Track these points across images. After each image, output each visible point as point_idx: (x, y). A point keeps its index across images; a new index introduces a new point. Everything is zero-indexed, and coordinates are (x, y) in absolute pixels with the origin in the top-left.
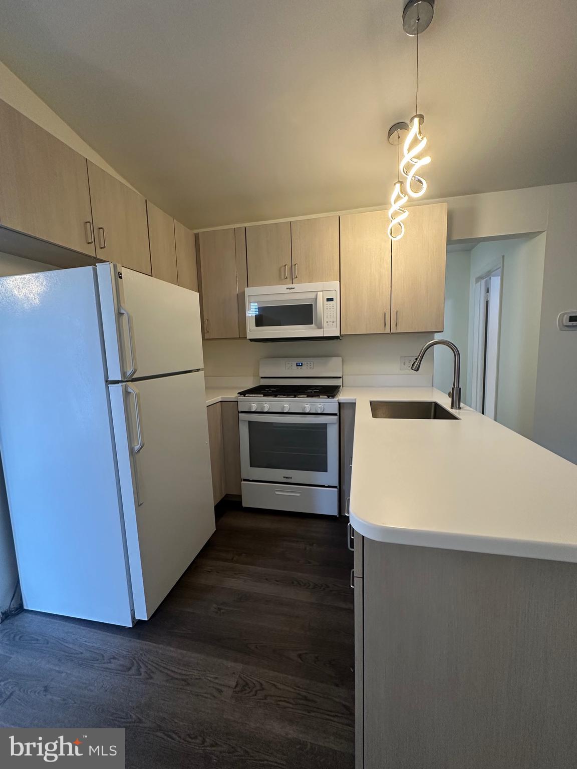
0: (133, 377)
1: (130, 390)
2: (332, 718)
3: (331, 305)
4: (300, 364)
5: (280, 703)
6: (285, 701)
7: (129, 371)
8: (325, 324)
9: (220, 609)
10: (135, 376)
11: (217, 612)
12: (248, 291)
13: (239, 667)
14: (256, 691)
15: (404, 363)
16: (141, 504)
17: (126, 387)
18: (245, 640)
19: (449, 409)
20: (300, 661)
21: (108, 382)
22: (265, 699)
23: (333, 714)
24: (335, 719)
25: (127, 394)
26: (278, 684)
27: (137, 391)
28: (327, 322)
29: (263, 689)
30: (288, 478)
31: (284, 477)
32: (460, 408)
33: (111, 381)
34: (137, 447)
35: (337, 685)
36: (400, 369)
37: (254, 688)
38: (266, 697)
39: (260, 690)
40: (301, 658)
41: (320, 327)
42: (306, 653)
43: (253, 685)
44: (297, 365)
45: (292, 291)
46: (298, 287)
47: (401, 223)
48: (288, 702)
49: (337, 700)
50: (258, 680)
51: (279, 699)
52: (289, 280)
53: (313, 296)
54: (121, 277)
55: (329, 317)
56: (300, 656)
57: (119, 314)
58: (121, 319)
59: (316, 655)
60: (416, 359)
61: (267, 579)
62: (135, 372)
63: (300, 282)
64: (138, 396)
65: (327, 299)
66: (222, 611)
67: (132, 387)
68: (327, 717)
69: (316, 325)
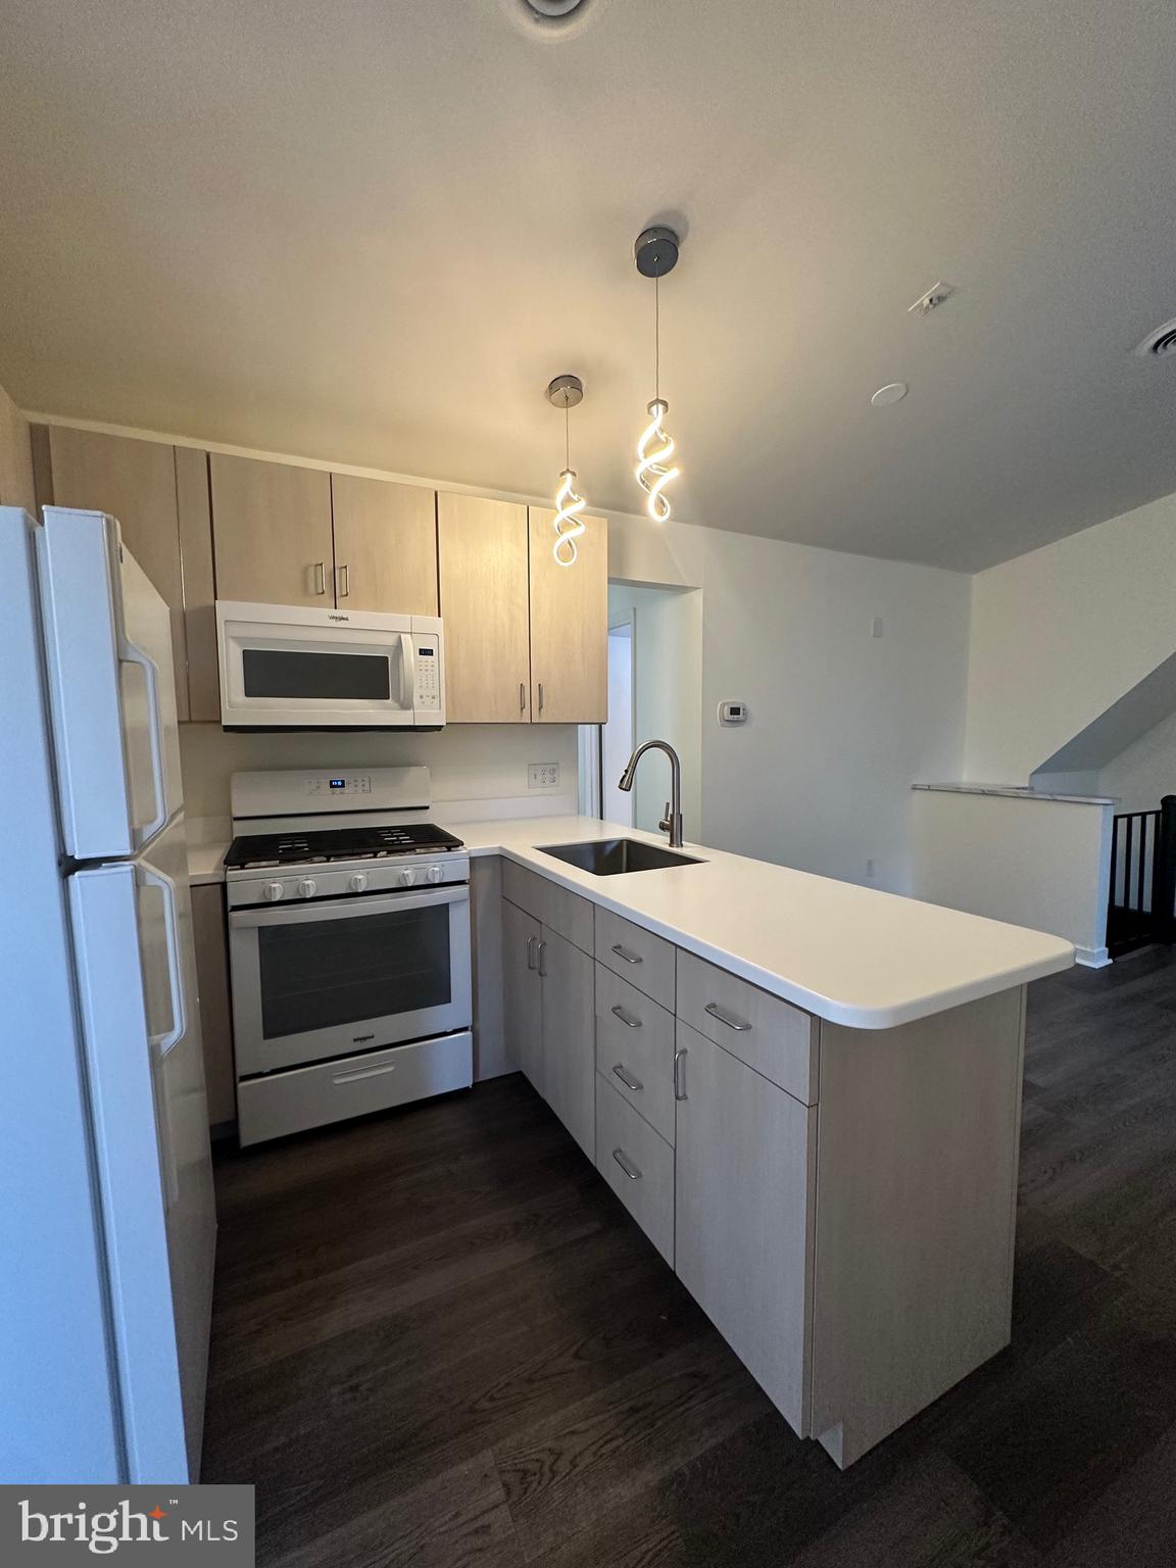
2: (687, 1406)
3: (430, 663)
4: (340, 783)
5: (603, 1451)
6: (606, 1443)
8: (416, 701)
9: (355, 1388)
11: (354, 1399)
12: (225, 609)
13: (487, 1458)
14: (551, 1470)
15: (535, 775)
18: (461, 1403)
19: (667, 848)
20: (584, 1363)
22: (575, 1467)
23: (684, 1398)
24: (693, 1403)
26: (577, 1426)
28: (421, 697)
29: (560, 1455)
30: (364, 1039)
31: (355, 1040)
32: (682, 846)
35: (660, 1355)
36: (529, 787)
37: (541, 1467)
38: (574, 1464)
39: (555, 1461)
40: (580, 1358)
41: (406, 705)
42: (583, 1345)
43: (538, 1465)
44: (332, 786)
45: (342, 624)
46: (358, 617)
47: (572, 542)
48: (612, 1440)
49: (676, 1375)
50: (540, 1448)
51: (594, 1448)
52: (328, 598)
53: (391, 640)
55: (424, 684)
56: (577, 1356)
59: (601, 1335)
60: (626, 771)
61: (416, 1268)
63: (355, 607)
65: (420, 650)
66: (363, 1388)
68: (682, 1409)
69: (397, 700)
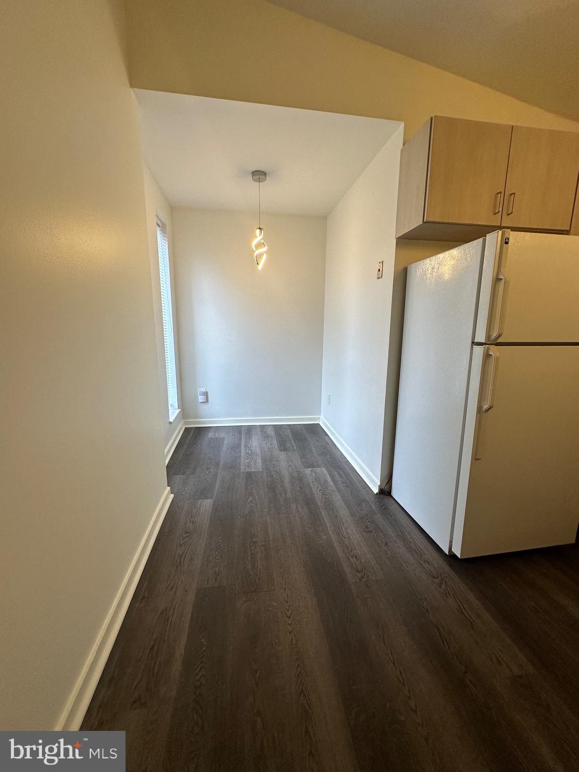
0: (497, 341)
1: (491, 353)
7: (494, 335)
10: (499, 341)
16: (478, 459)
17: (488, 349)
21: (474, 343)
25: (487, 356)
27: (498, 355)
33: (477, 343)
34: (485, 407)
54: (507, 243)
57: (497, 280)
58: (497, 285)
62: (499, 336)
64: (497, 359)
67: (494, 351)
